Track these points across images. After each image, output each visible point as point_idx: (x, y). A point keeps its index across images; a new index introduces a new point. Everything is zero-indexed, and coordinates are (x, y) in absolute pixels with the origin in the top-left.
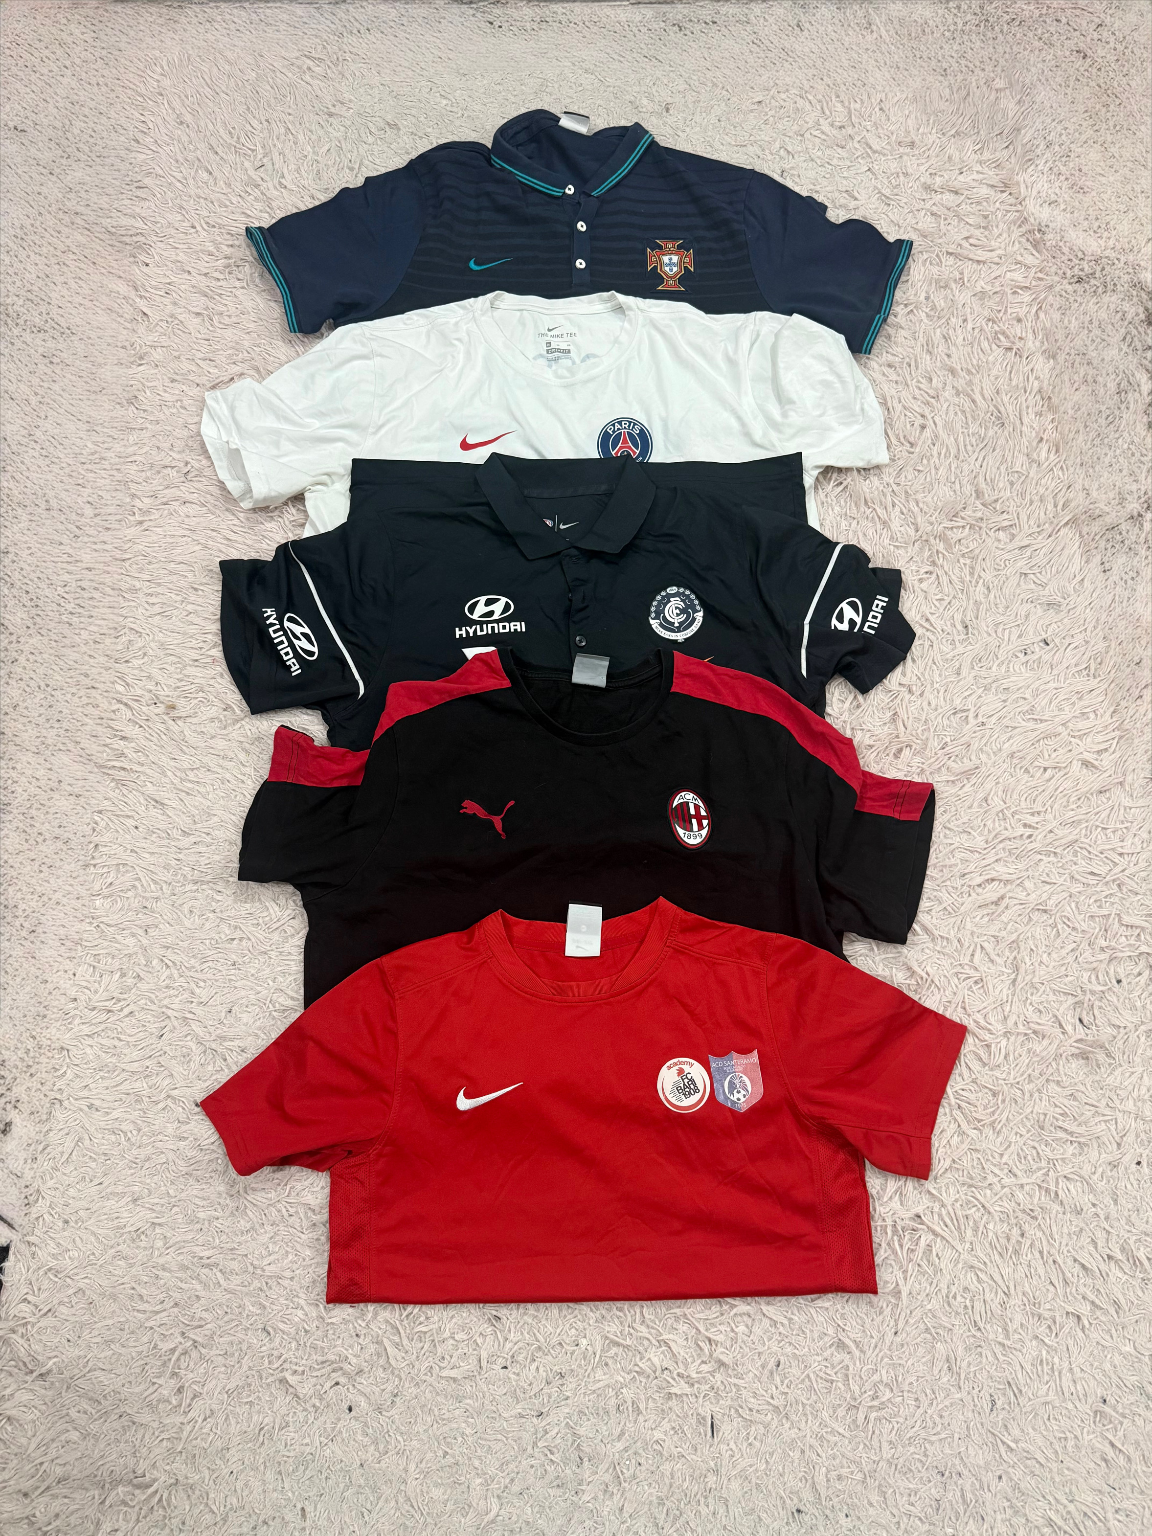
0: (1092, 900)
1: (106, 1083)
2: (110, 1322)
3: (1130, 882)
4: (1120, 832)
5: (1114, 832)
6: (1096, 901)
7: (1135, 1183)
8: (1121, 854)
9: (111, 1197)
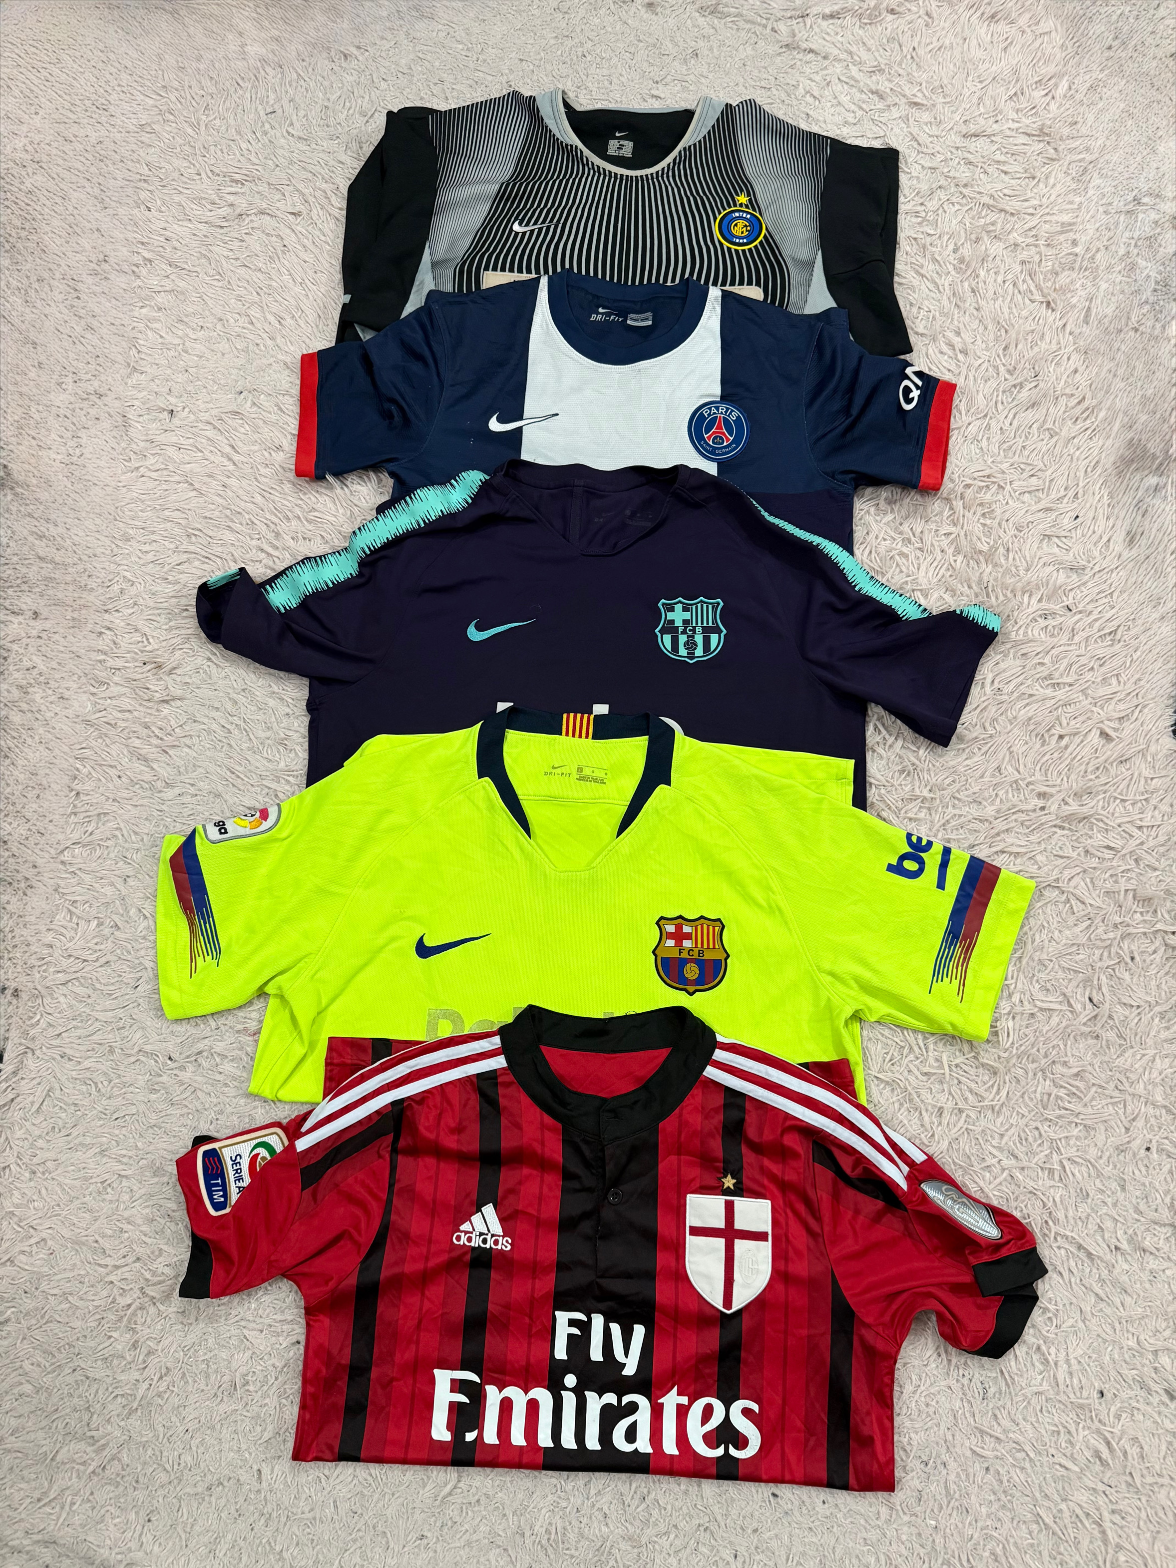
0: (1108, 875)
1: (79, 1032)
2: (70, 1275)
3: (1148, 857)
4: (1139, 805)
5: (1133, 804)
6: (1111, 876)
7: (1143, 1169)
8: (1140, 828)
9: (80, 1148)
